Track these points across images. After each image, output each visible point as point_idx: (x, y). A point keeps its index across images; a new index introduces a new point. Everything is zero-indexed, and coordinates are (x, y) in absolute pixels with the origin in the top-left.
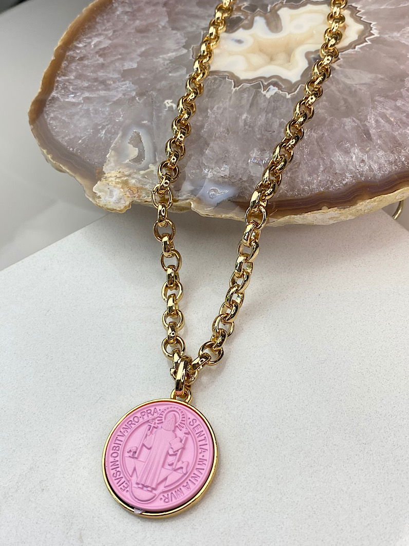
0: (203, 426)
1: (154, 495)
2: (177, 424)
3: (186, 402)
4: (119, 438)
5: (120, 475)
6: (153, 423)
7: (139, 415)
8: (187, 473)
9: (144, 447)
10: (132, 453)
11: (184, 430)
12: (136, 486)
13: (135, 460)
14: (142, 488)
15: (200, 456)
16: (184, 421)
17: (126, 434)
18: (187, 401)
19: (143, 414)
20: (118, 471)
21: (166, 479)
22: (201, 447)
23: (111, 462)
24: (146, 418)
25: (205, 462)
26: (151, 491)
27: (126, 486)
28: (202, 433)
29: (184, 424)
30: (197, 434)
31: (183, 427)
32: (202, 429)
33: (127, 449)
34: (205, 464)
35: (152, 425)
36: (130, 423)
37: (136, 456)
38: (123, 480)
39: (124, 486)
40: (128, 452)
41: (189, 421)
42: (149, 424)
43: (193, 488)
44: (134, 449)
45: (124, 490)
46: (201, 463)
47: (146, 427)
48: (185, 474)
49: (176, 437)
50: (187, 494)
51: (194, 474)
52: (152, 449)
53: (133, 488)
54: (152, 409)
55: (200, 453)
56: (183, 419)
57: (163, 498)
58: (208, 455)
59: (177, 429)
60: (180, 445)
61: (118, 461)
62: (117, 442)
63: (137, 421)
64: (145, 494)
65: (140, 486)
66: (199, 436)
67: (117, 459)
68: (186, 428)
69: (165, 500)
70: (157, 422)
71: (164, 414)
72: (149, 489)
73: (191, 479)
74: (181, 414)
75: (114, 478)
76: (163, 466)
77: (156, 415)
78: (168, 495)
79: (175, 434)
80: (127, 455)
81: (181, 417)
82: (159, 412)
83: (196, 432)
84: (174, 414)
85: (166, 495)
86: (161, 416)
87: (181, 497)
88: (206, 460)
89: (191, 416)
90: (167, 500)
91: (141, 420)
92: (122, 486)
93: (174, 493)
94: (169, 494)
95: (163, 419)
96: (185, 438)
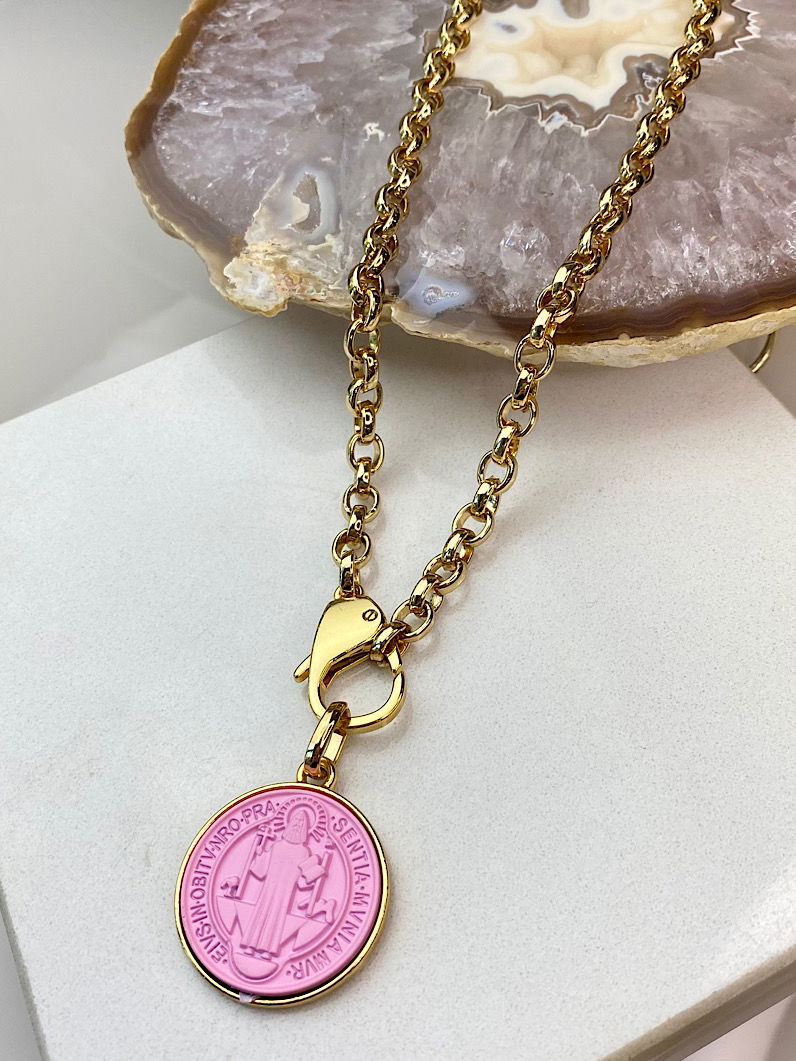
0: (361, 833)
1: (274, 966)
2: (311, 831)
3: (326, 788)
4: (204, 862)
5: (208, 933)
6: (267, 830)
7: (239, 816)
8: (334, 921)
9: (252, 879)
10: (229, 890)
11: (324, 841)
12: (241, 951)
13: (237, 903)
14: (252, 955)
15: (357, 888)
16: (324, 823)
17: (216, 852)
18: (327, 784)
19: (247, 813)
20: (206, 925)
21: (295, 935)
22: (358, 871)
23: (192, 908)
24: (252, 821)
25: (366, 899)
26: (269, 960)
27: (222, 952)
28: (359, 845)
29: (325, 830)
30: (348, 847)
31: (322, 836)
32: (358, 837)
33: (221, 881)
34: (366, 903)
35: (265, 835)
36: (223, 831)
37: (238, 893)
38: (216, 940)
39: (218, 952)
40: (222, 888)
41: (333, 822)
42: (260, 833)
43: (348, 950)
44: (233, 882)
45: (219, 960)
46: (358, 901)
47: (253, 838)
48: (331, 924)
49: (310, 855)
50: (336, 960)
51: (347, 922)
52: (267, 881)
53: (236, 956)
54: (264, 803)
55: (357, 882)
56: (323, 820)
57: (293, 972)
58: (371, 886)
59: (312, 840)
60: (320, 870)
61: (204, 905)
62: (201, 869)
63: (236, 827)
64: (257, 966)
65: (249, 951)
66: (354, 850)
67: (202, 901)
68: (329, 837)
69: (295, 974)
70: (273, 828)
71: (286, 813)
72: (265, 955)
73: (341, 932)
74: (317, 812)
75: (198, 938)
76: (289, 911)
77: (270, 815)
78: (300, 964)
79: (309, 850)
80: (220, 892)
81: (318, 815)
82: (276, 808)
83: (348, 844)
84: (305, 812)
85: (297, 965)
86: (280, 816)
87: (326, 967)
88: (368, 895)
89: (335, 812)
90: (299, 975)
91: (244, 827)
92: (213, 953)
93: (311, 959)
94: (303, 962)
95: (285, 821)
96: (326, 856)
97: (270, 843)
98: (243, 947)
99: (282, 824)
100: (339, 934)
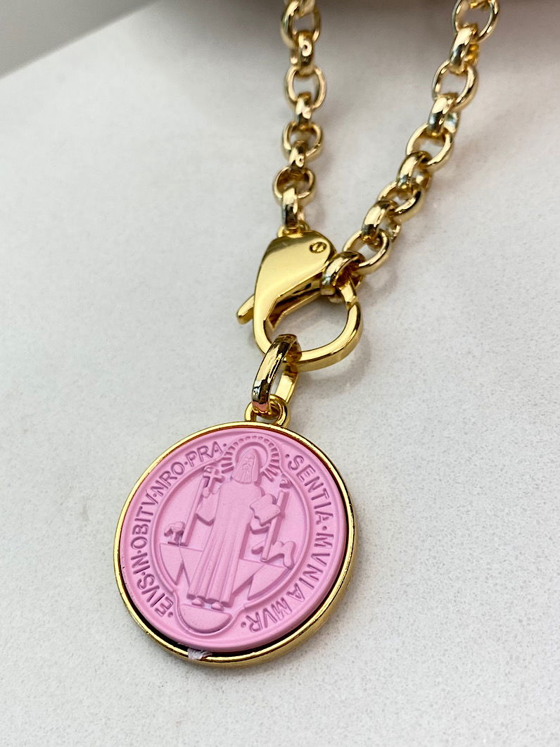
0: (320, 470)
1: (226, 617)
2: (262, 470)
3: (277, 425)
4: (145, 508)
5: (151, 583)
6: (214, 470)
7: (182, 459)
8: (293, 565)
10: (174, 535)
11: (279, 480)
12: (188, 602)
13: (183, 549)
14: (201, 606)
15: (318, 529)
16: (277, 461)
17: (158, 498)
18: (280, 422)
19: (191, 456)
20: (149, 575)
21: (249, 582)
22: (318, 510)
23: (133, 558)
24: (197, 463)
25: (329, 540)
26: (220, 610)
27: (167, 604)
28: (318, 483)
29: (278, 468)
30: (306, 485)
31: (276, 474)
32: (317, 474)
33: (164, 528)
34: (331, 544)
35: (212, 476)
36: (166, 476)
37: (183, 540)
38: (160, 592)
39: (162, 605)
40: (166, 535)
41: (287, 461)
42: (205, 474)
43: (311, 596)
44: (178, 527)
45: (163, 613)
46: (321, 542)
47: (199, 480)
48: (290, 568)
49: (263, 494)
50: (298, 609)
51: (309, 566)
52: (216, 523)
53: (182, 607)
54: (210, 444)
55: (318, 522)
56: (276, 458)
57: (248, 623)
58: (334, 526)
60: (274, 510)
61: (146, 554)
62: (142, 516)
63: (179, 471)
64: (208, 618)
65: (197, 601)
66: (313, 488)
67: (144, 550)
68: (283, 475)
69: (252, 625)
70: (220, 469)
71: (234, 453)
72: (216, 605)
73: (303, 577)
74: (269, 449)
75: (141, 591)
76: (241, 556)
77: (217, 456)
78: (257, 614)
79: (261, 488)
80: (163, 540)
81: (270, 454)
82: (223, 448)
83: (305, 482)
84: (256, 451)
85: (253, 615)
86: (228, 456)
87: (286, 617)
88: (332, 536)
89: (291, 451)
90: (255, 626)
91: (188, 470)
92: (157, 605)
93: (269, 608)
94: (260, 612)
95: (233, 461)
96: (282, 495)
97: (218, 485)
98: (191, 597)
99: (230, 464)
100: (301, 579)
